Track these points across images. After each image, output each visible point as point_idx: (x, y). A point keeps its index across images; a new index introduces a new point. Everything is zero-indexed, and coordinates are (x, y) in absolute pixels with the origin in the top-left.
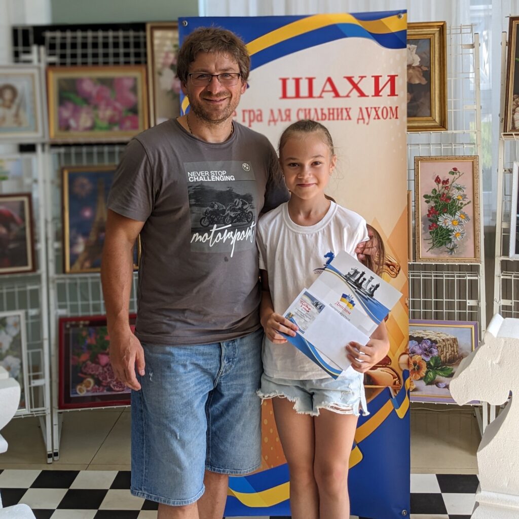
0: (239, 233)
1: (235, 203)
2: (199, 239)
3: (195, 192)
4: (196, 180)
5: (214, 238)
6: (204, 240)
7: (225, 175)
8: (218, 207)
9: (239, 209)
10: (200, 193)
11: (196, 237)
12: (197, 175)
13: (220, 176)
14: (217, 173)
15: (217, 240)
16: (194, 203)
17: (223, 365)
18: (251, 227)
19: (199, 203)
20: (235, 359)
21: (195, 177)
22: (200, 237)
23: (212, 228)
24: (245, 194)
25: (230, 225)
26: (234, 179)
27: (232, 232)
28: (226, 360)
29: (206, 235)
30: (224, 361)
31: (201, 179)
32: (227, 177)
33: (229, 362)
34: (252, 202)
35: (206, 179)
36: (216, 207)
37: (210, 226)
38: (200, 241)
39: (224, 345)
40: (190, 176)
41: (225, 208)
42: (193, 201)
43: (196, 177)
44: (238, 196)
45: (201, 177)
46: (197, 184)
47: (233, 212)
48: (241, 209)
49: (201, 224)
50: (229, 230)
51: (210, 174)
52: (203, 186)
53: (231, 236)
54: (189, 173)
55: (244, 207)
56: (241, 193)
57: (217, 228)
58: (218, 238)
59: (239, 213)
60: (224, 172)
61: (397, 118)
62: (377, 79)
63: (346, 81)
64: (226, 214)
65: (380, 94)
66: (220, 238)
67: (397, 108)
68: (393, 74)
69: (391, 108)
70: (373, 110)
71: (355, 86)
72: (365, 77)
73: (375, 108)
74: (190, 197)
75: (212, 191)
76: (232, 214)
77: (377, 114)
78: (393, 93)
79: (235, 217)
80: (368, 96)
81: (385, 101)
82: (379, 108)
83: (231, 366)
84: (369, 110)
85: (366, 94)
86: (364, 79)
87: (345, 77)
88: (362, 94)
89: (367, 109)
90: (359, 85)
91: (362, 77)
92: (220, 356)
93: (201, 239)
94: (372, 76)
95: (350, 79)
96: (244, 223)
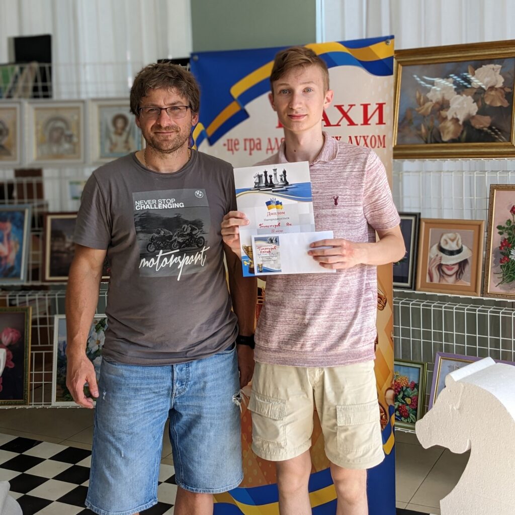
0: (188, 257)
1: (184, 229)
2: (146, 265)
3: (141, 220)
4: (143, 208)
5: (160, 262)
6: (151, 265)
7: (174, 203)
8: (164, 233)
9: (188, 234)
10: (146, 221)
11: (143, 263)
12: (144, 203)
13: (167, 204)
14: (165, 201)
15: (163, 265)
16: (140, 230)
17: (175, 388)
18: (202, 251)
19: (145, 230)
20: (189, 383)
21: (141, 205)
22: (147, 262)
23: (158, 254)
24: (194, 220)
25: (178, 250)
26: (183, 206)
27: (180, 257)
28: (179, 384)
29: (153, 260)
30: (176, 384)
31: (148, 207)
32: (175, 204)
33: (182, 385)
34: (203, 228)
35: (153, 206)
36: (162, 233)
37: (156, 251)
38: (147, 266)
39: (176, 369)
40: (137, 205)
41: (172, 234)
42: (139, 229)
43: (143, 206)
44: (186, 222)
45: (148, 205)
46: (143, 212)
47: (181, 237)
48: (190, 234)
49: (147, 249)
50: (176, 255)
51: (157, 202)
52: (149, 213)
53: (179, 260)
54: (136, 202)
55: (194, 233)
56: (190, 218)
57: (163, 253)
58: (164, 262)
59: (188, 238)
60: (173, 200)
61: (384, 147)
62: (365, 107)
63: (336, 109)
64: (173, 240)
65: (369, 122)
66: (166, 263)
67: (384, 136)
68: (381, 102)
69: (379, 136)
70: (362, 138)
71: (345, 115)
72: (354, 105)
73: (364, 137)
74: (136, 224)
75: (158, 219)
76: (180, 240)
77: (366, 143)
78: (381, 122)
79: (184, 243)
80: (357, 125)
81: (373, 129)
82: (368, 136)
83: (185, 389)
84: (358, 138)
85: (356, 123)
86: (353, 107)
87: (335, 106)
88: (351, 123)
89: (356, 137)
90: (349, 114)
91: (351, 106)
92: (173, 379)
93: (148, 264)
94: (361, 105)
95: (340, 108)
96: (194, 248)
